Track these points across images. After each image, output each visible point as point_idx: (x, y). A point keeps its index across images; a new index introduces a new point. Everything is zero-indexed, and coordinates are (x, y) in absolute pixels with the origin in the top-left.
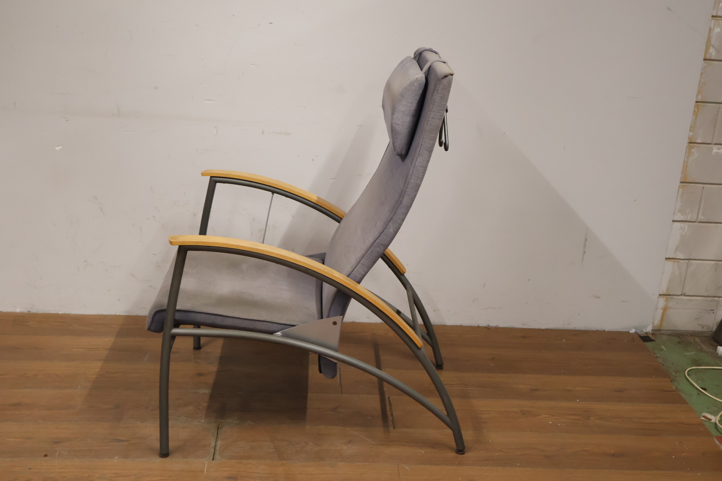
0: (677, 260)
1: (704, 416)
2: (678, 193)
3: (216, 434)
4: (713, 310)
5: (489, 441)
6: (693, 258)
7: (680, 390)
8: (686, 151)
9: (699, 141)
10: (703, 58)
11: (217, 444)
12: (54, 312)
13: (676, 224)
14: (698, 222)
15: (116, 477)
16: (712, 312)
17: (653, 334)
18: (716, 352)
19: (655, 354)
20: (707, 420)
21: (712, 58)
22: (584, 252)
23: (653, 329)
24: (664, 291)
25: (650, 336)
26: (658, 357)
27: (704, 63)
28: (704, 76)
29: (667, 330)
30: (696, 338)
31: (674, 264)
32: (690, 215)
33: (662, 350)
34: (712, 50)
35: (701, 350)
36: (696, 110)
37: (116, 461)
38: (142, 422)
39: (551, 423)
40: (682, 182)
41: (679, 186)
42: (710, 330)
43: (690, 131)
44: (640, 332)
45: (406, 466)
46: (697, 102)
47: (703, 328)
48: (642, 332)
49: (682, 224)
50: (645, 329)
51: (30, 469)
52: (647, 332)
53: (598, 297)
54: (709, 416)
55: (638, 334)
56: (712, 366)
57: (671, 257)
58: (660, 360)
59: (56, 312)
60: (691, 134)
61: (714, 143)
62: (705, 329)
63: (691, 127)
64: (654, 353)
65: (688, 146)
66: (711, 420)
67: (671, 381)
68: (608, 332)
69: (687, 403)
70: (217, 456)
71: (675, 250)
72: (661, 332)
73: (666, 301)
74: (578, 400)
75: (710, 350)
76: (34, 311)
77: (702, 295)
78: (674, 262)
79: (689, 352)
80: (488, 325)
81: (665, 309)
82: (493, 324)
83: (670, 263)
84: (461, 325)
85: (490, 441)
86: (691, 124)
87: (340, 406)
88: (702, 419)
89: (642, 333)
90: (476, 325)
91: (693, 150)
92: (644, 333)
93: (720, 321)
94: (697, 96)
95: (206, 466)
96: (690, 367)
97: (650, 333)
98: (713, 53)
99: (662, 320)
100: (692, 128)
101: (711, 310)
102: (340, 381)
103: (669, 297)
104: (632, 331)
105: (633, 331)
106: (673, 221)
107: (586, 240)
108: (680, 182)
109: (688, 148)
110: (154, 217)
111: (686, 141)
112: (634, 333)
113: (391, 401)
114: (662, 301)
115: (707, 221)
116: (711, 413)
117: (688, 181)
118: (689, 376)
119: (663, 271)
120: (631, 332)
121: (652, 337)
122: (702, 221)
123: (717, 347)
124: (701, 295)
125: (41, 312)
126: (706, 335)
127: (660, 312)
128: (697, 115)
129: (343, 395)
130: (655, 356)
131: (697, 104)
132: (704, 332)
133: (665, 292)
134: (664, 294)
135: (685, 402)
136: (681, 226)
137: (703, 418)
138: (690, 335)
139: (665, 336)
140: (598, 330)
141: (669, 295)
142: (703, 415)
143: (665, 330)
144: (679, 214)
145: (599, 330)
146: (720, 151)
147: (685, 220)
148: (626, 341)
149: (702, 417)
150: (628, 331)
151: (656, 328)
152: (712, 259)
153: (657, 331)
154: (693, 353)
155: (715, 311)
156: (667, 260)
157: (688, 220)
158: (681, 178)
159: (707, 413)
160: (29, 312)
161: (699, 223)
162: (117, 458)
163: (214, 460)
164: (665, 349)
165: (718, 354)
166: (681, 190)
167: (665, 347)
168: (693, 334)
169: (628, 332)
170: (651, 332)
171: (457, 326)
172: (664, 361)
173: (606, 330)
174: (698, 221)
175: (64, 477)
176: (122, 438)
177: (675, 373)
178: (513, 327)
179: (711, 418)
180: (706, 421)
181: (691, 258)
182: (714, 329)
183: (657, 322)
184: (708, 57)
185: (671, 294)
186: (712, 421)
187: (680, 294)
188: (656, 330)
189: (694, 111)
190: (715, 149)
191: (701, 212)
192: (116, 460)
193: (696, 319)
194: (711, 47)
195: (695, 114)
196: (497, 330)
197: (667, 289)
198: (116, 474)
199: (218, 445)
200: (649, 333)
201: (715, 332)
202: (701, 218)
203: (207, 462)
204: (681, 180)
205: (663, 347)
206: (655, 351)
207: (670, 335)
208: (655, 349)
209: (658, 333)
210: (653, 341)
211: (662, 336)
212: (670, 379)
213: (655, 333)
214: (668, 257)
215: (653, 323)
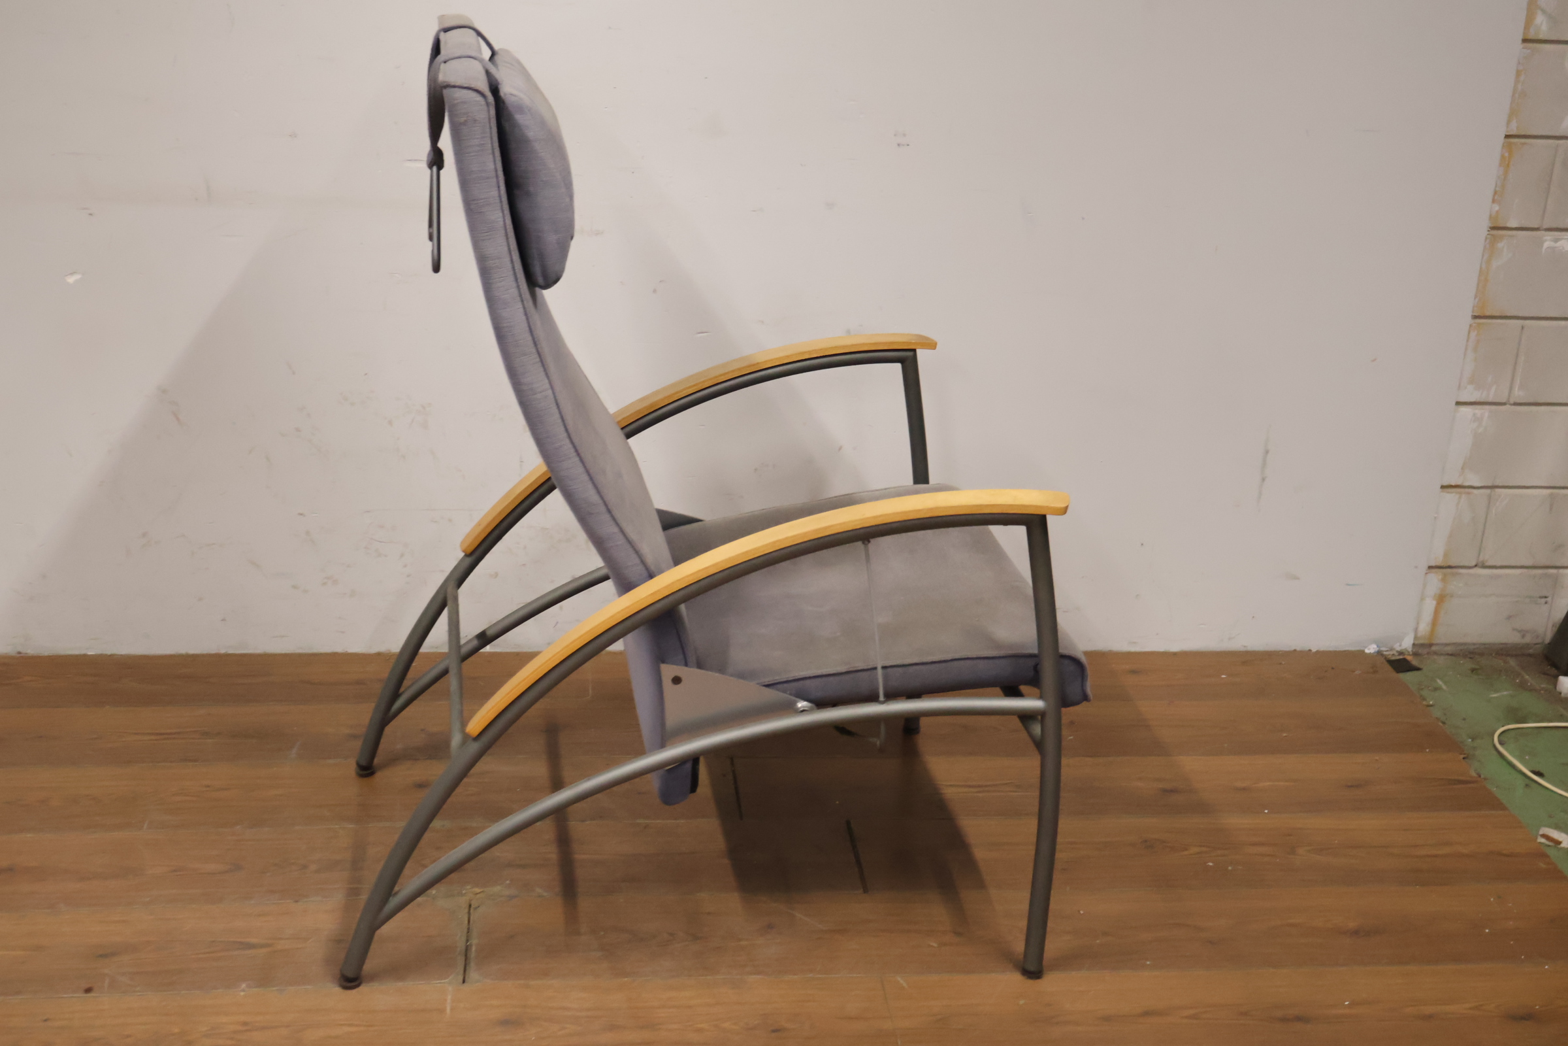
0: (1467, 490)
1: (1544, 836)
2: (1468, 341)
3: (466, 922)
4: (1546, 597)
5: (1079, 911)
6: (1500, 485)
7: (1485, 779)
8: (1485, 247)
9: (1513, 224)
10: (1521, 38)
11: (471, 945)
12: (77, 652)
13: (1463, 409)
14: (1511, 405)
15: (247, 1031)
16: (1543, 600)
17: (1415, 654)
18: (1555, 688)
19: (1424, 699)
20: (1550, 844)
21: (1541, 37)
22: (1263, 480)
23: (1416, 642)
24: (1438, 558)
25: (1409, 658)
26: (1431, 706)
27: (1523, 48)
28: (1522, 78)
29: (1447, 645)
30: (1509, 659)
31: (1460, 498)
32: (1494, 388)
33: (1436, 689)
34: (1540, 19)
35: (1523, 686)
36: (1507, 155)
37: (242, 993)
38: (297, 901)
39: (1211, 864)
40: (1475, 317)
41: (1471, 326)
42: (1539, 640)
43: (1494, 201)
44: (1386, 651)
45: (899, 979)
46: (1507, 136)
47: (1523, 636)
48: (1392, 649)
49: (1478, 410)
50: (1398, 644)
51: (46, 1020)
52: (1402, 650)
53: (1295, 578)
54: (1556, 834)
55: (1382, 655)
56: (1552, 722)
57: (1453, 483)
58: (1437, 713)
59: (83, 652)
60: (1496, 207)
61: (1545, 226)
62: (1528, 639)
63: (1495, 193)
64: (1421, 696)
65: (1488, 236)
66: (1560, 843)
67: (1464, 758)
68: (1318, 652)
69: (1504, 808)
70: (473, 975)
71: (1462, 469)
72: (1434, 648)
73: (1444, 580)
74: (1266, 811)
75: (1542, 686)
76: (31, 651)
77: (1522, 564)
78: (1460, 493)
79: (1496, 691)
81: (1441, 599)
83: (1451, 497)
85: (1082, 912)
86: (1496, 187)
87: (740, 844)
88: (1540, 843)
89: (1391, 653)
91: (1500, 245)
92: (1397, 654)
93: (1561, 621)
94: (1509, 122)
95: (449, 997)
96: (1503, 726)
97: (1409, 652)
98: (1542, 26)
99: (1434, 622)
100: (1498, 196)
101: (1541, 597)
102: (737, 788)
103: (1449, 570)
104: (1369, 649)
105: (1371, 649)
106: (1458, 403)
107: (1267, 452)
108: (1472, 315)
109: (1488, 241)
110: (298, 430)
111: (1485, 224)
112: (1375, 652)
113: (853, 829)
114: (1435, 579)
115: (1531, 400)
116: (1557, 827)
117: (1488, 313)
118: (1504, 748)
119: (1436, 516)
120: (1367, 651)
121: (1415, 662)
122: (1518, 401)
123: (1556, 677)
124: (1518, 564)
125: (46, 654)
126: (1531, 651)
127: (1430, 605)
128: (1508, 165)
129: (744, 819)
130: (1424, 703)
131: (1507, 140)
132: (1527, 646)
133: (1440, 562)
134: (1438, 564)
135: (1498, 805)
136: (1474, 415)
137: (1543, 840)
138: (1496, 654)
139: (1442, 657)
140: (1295, 650)
141: (1450, 567)
142: (1541, 832)
143: (1442, 644)
144: (1470, 387)
145: (1298, 649)
146: (1558, 244)
147: (1482, 400)
148: (1358, 672)
149: (1539, 837)
150: (1362, 649)
151: (1421, 642)
152: (1543, 485)
153: (1423, 648)
154: (1505, 693)
155: (1549, 599)
156: (1446, 490)
157: (1490, 399)
158: (1474, 307)
159: (1550, 826)
160: (19, 653)
161: (1513, 407)
162: (244, 986)
163: (466, 981)
164: (1444, 687)
165: (1560, 693)
166: (1473, 334)
167: (1445, 683)
168: (1503, 651)
169: (1363, 652)
170: (1410, 650)
172: (1445, 714)
173: (1314, 650)
174: (1512, 401)
175: (128, 1036)
176: (253, 940)
177: (1472, 741)
178: (1110, 651)
179: (1560, 840)
180: (1549, 846)
181: (1498, 482)
182: (1548, 637)
183: (1424, 627)
184: (1531, 35)
185: (1453, 565)
186: (1562, 845)
187: (1474, 564)
188: (1422, 645)
189: (1503, 157)
190: (1548, 241)
191: (1519, 381)
192: (243, 991)
193: (1509, 617)
194: (1539, 12)
195: (1506, 163)
197: (1446, 555)
198: (245, 1024)
199: (474, 949)
200: (1406, 653)
201: (1549, 644)
202: (1518, 394)
203: (450, 989)
204: (1473, 312)
205: (1440, 682)
206: (1425, 693)
207: (1451, 655)
208: (1422, 689)
209: (1425, 651)
210: (1418, 669)
211: (1435, 657)
212: (1461, 754)
213: (1420, 651)
214: (1445, 484)
215: (1416, 630)
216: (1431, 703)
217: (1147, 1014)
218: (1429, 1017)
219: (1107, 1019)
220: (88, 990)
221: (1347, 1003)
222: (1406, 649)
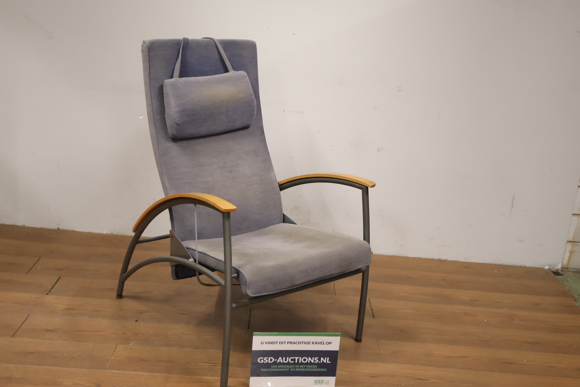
3: (249, 314)
17: (562, 271)
19: (563, 283)
22: (512, 207)
23: (562, 267)
25: (560, 272)
26: (565, 286)
29: (573, 268)
31: (579, 218)
33: (569, 281)
37: (182, 326)
39: (486, 321)
44: (552, 269)
45: (383, 341)
48: (554, 269)
50: (556, 267)
51: (124, 327)
52: (557, 269)
53: (522, 241)
55: (551, 270)
57: (577, 213)
58: (567, 287)
67: (574, 301)
68: (528, 267)
70: (251, 327)
72: (569, 269)
73: (572, 246)
74: (506, 308)
80: (440, 259)
81: (571, 252)
82: (443, 258)
83: (576, 218)
84: (420, 257)
85: (442, 329)
87: (335, 302)
89: (554, 270)
90: (431, 258)
92: (555, 270)
97: (560, 270)
99: (569, 261)
102: (334, 287)
104: (546, 268)
105: (547, 267)
106: (579, 186)
112: (548, 269)
113: (371, 301)
114: (569, 246)
119: (570, 224)
120: (545, 268)
121: (562, 273)
125: (120, 234)
127: (568, 254)
129: (336, 295)
133: (571, 240)
139: (571, 273)
140: (521, 266)
141: (575, 242)
143: (571, 268)
145: (522, 266)
148: (541, 274)
150: (544, 267)
151: (564, 267)
153: (565, 269)
156: (574, 215)
160: (112, 233)
162: (182, 324)
163: (249, 328)
164: (571, 281)
167: (571, 280)
170: (560, 269)
171: (417, 258)
172: (570, 288)
173: (527, 266)
175: (149, 333)
176: (185, 313)
177: (578, 296)
178: (459, 261)
183: (565, 262)
185: (576, 241)
188: (565, 268)
192: (182, 325)
196: (445, 261)
197: (573, 238)
198: (183, 333)
199: (251, 320)
203: (244, 330)
205: (569, 279)
206: (563, 282)
207: (575, 272)
208: (563, 281)
209: (565, 270)
210: (562, 275)
211: (569, 272)
212: (573, 299)
213: (564, 270)
214: (574, 213)
215: (562, 262)
216: (565, 285)
217: (460, 357)
218: (553, 367)
219: (448, 357)
220: (137, 321)
221: (526, 361)
222: (559, 269)
